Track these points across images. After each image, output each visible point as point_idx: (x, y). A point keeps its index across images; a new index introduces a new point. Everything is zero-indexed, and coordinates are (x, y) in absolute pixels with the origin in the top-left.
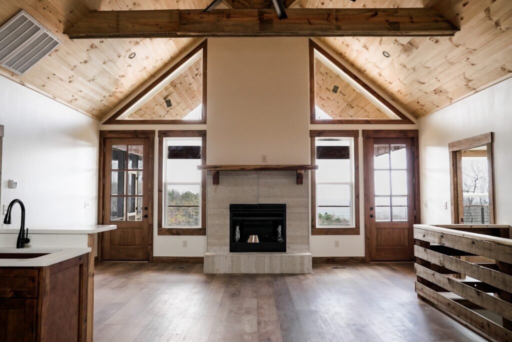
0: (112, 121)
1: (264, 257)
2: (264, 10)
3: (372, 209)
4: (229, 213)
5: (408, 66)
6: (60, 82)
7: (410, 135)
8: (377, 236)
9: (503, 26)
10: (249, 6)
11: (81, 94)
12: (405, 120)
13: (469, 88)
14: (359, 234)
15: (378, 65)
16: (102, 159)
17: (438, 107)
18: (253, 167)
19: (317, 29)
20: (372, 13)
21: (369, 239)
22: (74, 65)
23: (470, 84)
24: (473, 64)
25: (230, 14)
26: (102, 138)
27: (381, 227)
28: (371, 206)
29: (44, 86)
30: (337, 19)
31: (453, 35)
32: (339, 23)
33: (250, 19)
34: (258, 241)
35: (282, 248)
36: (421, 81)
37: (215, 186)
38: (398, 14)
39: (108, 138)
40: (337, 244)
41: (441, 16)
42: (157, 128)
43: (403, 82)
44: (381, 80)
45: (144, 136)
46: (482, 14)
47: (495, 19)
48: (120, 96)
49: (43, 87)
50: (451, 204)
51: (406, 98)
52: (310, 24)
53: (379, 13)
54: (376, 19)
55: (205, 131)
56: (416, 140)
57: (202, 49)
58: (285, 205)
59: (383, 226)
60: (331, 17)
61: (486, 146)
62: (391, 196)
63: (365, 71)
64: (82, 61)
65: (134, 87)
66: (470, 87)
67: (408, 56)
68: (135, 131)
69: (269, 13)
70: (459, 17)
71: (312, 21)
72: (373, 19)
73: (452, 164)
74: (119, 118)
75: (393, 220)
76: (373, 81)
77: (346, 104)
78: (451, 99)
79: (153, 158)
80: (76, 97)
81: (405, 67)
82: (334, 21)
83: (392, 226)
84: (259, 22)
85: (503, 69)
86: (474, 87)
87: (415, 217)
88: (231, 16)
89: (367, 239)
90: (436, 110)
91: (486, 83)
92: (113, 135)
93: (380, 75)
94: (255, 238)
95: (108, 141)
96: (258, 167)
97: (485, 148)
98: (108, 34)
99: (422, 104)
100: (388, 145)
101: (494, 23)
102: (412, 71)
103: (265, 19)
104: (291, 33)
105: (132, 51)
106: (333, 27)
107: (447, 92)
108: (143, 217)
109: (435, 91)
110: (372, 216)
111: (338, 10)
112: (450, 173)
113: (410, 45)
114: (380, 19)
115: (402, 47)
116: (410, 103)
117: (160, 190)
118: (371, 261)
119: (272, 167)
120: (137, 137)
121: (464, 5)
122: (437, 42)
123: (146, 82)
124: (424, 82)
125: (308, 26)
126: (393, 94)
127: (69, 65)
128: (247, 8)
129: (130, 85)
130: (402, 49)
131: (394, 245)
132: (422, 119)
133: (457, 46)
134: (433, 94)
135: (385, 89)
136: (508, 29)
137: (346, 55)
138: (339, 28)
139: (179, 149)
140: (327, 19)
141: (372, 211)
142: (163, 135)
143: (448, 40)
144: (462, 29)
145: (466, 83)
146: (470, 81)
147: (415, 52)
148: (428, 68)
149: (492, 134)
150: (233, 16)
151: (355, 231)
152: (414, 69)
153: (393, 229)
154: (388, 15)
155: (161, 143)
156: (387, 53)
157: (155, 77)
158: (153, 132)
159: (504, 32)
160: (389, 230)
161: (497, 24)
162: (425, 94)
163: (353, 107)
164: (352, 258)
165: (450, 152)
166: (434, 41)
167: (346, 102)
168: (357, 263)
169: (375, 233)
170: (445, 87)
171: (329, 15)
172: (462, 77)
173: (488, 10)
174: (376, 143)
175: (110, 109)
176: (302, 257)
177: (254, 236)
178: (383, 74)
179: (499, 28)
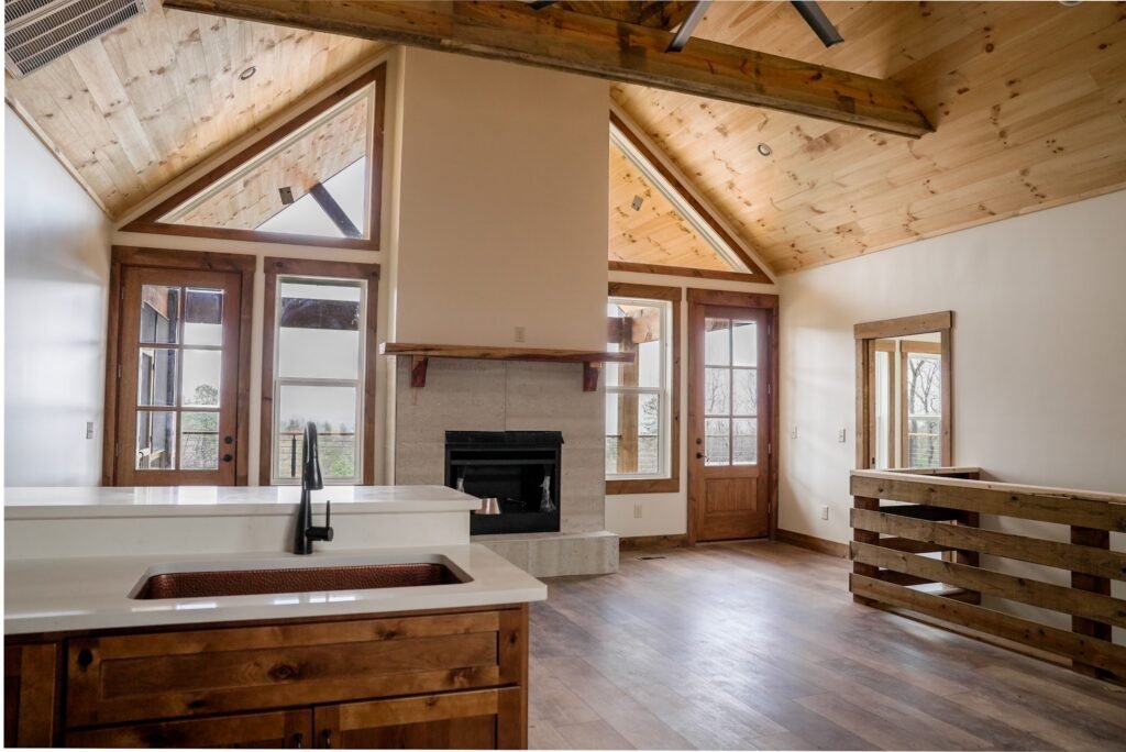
0: (146, 223)
1: (527, 543)
2: (631, 26)
3: (699, 442)
4: (443, 450)
5: (801, 179)
6: (89, 111)
7: (767, 304)
8: (707, 492)
9: (1010, 140)
10: (600, 10)
11: (112, 149)
12: (758, 275)
13: (908, 230)
14: (677, 490)
15: (735, 167)
16: (116, 317)
17: (832, 257)
18: (507, 353)
19: (723, 85)
20: (814, 73)
21: (694, 500)
22: (135, 73)
23: (913, 225)
24: (933, 192)
25: (562, 21)
26: (118, 266)
27: (714, 477)
28: (698, 437)
29: (50, 116)
30: (758, 72)
31: (918, 137)
32: (761, 81)
33: (601, 39)
34: (497, 511)
35: (551, 524)
36: (817, 208)
37: (414, 390)
38: (852, 84)
39: (134, 266)
40: (638, 512)
41: (912, 102)
42: (261, 251)
43: (777, 205)
44: (729, 197)
45: (229, 268)
46: (987, 113)
47: (1003, 124)
48: (178, 164)
49: (46, 119)
50: (857, 433)
51: (772, 234)
52: (713, 71)
53: (824, 75)
54: (820, 85)
55: (377, 267)
56: (774, 313)
57: (374, 83)
58: (559, 433)
59: (717, 475)
60: (748, 65)
61: (939, 334)
62: (731, 417)
63: (699, 174)
64: (156, 66)
65: (213, 147)
66: (911, 229)
67: (812, 159)
68: (207, 255)
69: (638, 35)
70: (944, 109)
71: (715, 67)
72: (814, 84)
73: (861, 361)
74: (163, 220)
75: (735, 463)
76: (710, 196)
77: (621, 233)
78: (865, 246)
79: (250, 321)
80: (99, 155)
81: (795, 179)
82: (753, 75)
83: (731, 475)
84: (618, 49)
85: (983, 208)
86: (917, 231)
87: (770, 456)
88: (564, 25)
89: (691, 498)
90: (828, 262)
91: (942, 227)
92: (147, 260)
93: (731, 186)
94: (492, 506)
95: (131, 274)
96: (517, 353)
97: (936, 338)
98: (274, 12)
99: (800, 249)
100: (728, 320)
101: (998, 132)
102: (805, 186)
103: (631, 44)
104: (675, 83)
105: (253, 64)
106: (753, 86)
107: (861, 233)
108: (220, 460)
109: (838, 228)
110: (699, 456)
111: (759, 55)
112: (857, 377)
113: (824, 142)
114: (824, 85)
115: (805, 141)
116: (773, 245)
117: (267, 395)
118: (698, 542)
119: (547, 353)
120: (211, 269)
121: (960, 92)
122: (882, 143)
123: (239, 138)
124: (823, 209)
125: (709, 74)
126: (742, 224)
127: (127, 73)
128: (596, 15)
129: (208, 142)
130: (804, 145)
131: (733, 511)
132: (790, 277)
133: (918, 158)
134: (831, 233)
135: (731, 214)
136: (1016, 145)
137: (668, 139)
138: (761, 90)
139: (308, 304)
140: (742, 68)
141: (700, 446)
142: (277, 268)
143: (906, 145)
144: (940, 129)
145: (906, 222)
146: (916, 219)
147: (829, 155)
148: (844, 186)
149: (952, 314)
150: (569, 25)
151: (669, 486)
152: (813, 185)
153: (733, 479)
154: (839, 82)
155: (270, 287)
156: (767, 147)
157: (259, 130)
158: (252, 259)
159: (1008, 148)
160: (727, 481)
161: (1003, 134)
162: (814, 232)
163: (634, 241)
164: (665, 537)
165: (857, 340)
166: (877, 142)
167: (622, 229)
168: (674, 547)
169: (703, 488)
170: (862, 224)
171: (745, 61)
172: (903, 211)
173: (997, 108)
174: (708, 315)
175: (145, 194)
176: (601, 540)
177: (489, 500)
178: (739, 185)
179: (1003, 140)
